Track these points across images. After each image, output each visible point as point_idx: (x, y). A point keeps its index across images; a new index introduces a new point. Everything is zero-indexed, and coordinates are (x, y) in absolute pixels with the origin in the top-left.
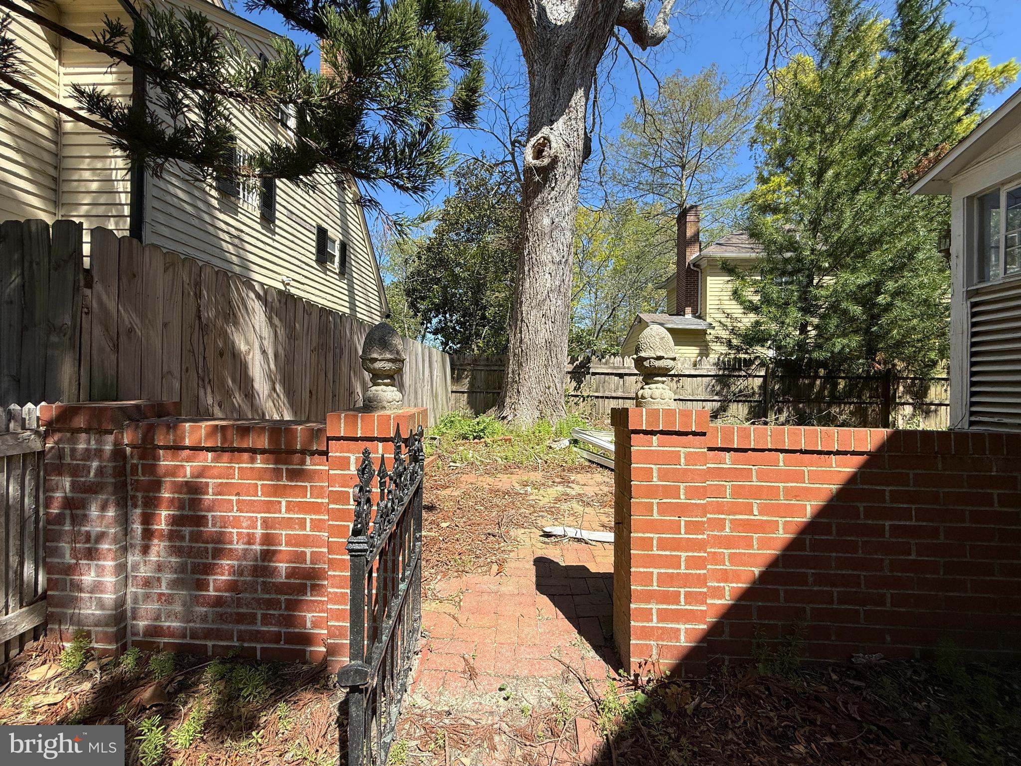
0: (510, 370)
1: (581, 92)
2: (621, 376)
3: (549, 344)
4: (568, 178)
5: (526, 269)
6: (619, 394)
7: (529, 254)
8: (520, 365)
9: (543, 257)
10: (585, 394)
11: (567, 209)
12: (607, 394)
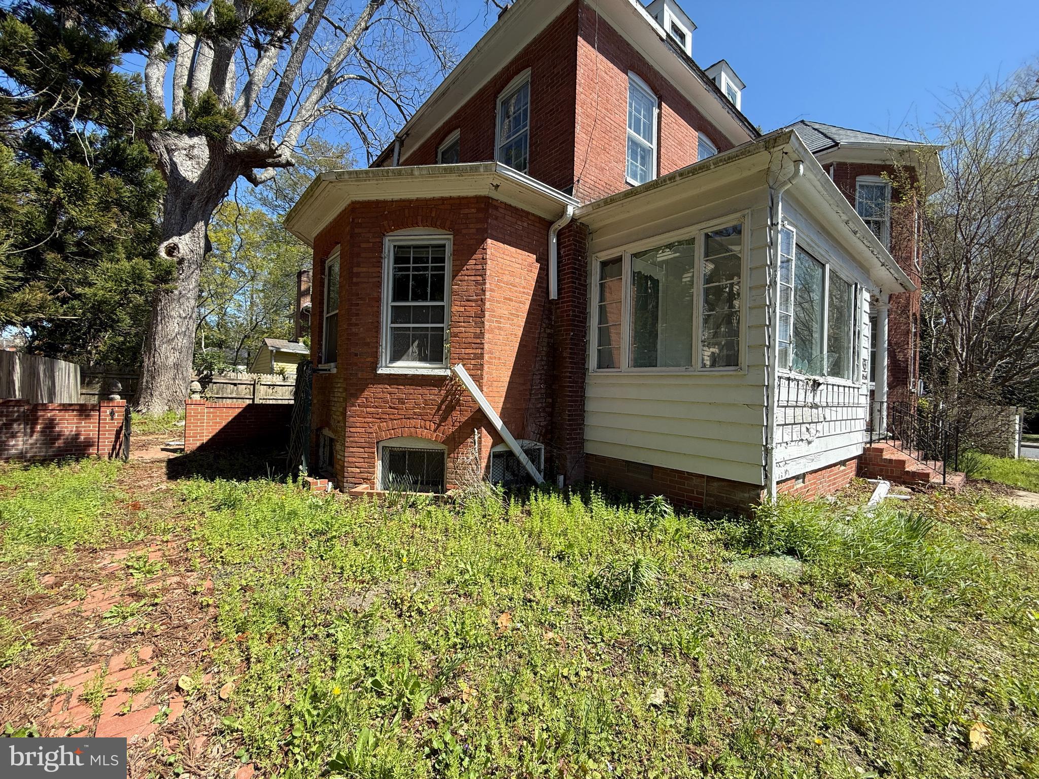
0: (144, 380)
1: (202, 223)
2: (235, 385)
3: (177, 366)
4: (192, 270)
5: (159, 318)
6: (234, 395)
7: (161, 309)
8: (153, 378)
9: (173, 313)
10: (208, 396)
11: (191, 287)
12: (225, 395)
